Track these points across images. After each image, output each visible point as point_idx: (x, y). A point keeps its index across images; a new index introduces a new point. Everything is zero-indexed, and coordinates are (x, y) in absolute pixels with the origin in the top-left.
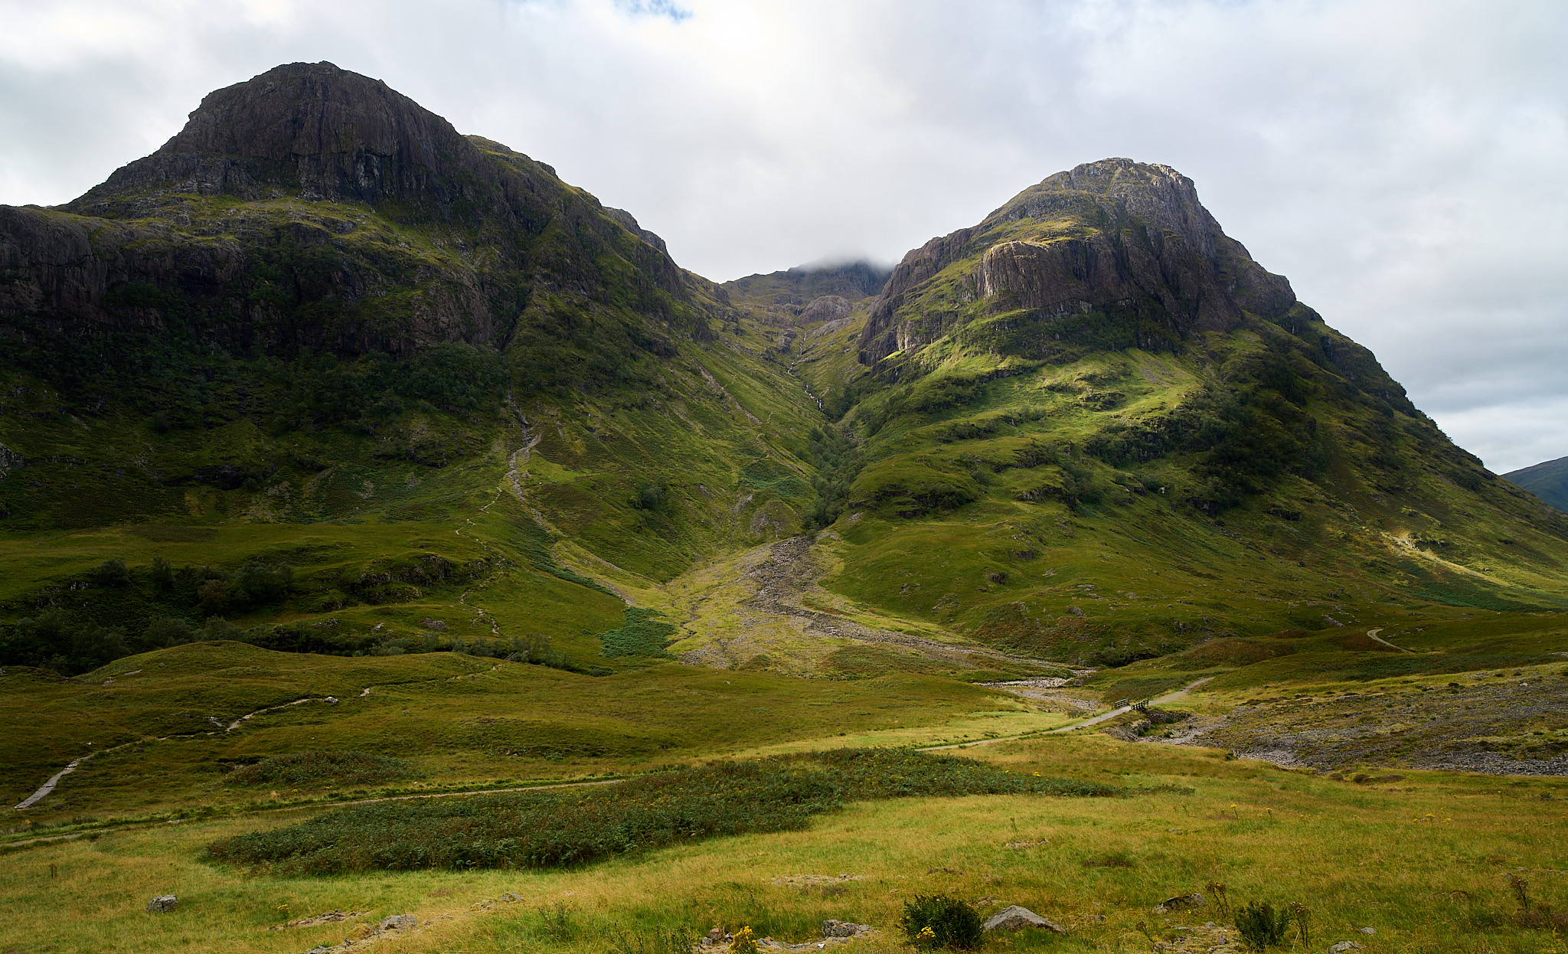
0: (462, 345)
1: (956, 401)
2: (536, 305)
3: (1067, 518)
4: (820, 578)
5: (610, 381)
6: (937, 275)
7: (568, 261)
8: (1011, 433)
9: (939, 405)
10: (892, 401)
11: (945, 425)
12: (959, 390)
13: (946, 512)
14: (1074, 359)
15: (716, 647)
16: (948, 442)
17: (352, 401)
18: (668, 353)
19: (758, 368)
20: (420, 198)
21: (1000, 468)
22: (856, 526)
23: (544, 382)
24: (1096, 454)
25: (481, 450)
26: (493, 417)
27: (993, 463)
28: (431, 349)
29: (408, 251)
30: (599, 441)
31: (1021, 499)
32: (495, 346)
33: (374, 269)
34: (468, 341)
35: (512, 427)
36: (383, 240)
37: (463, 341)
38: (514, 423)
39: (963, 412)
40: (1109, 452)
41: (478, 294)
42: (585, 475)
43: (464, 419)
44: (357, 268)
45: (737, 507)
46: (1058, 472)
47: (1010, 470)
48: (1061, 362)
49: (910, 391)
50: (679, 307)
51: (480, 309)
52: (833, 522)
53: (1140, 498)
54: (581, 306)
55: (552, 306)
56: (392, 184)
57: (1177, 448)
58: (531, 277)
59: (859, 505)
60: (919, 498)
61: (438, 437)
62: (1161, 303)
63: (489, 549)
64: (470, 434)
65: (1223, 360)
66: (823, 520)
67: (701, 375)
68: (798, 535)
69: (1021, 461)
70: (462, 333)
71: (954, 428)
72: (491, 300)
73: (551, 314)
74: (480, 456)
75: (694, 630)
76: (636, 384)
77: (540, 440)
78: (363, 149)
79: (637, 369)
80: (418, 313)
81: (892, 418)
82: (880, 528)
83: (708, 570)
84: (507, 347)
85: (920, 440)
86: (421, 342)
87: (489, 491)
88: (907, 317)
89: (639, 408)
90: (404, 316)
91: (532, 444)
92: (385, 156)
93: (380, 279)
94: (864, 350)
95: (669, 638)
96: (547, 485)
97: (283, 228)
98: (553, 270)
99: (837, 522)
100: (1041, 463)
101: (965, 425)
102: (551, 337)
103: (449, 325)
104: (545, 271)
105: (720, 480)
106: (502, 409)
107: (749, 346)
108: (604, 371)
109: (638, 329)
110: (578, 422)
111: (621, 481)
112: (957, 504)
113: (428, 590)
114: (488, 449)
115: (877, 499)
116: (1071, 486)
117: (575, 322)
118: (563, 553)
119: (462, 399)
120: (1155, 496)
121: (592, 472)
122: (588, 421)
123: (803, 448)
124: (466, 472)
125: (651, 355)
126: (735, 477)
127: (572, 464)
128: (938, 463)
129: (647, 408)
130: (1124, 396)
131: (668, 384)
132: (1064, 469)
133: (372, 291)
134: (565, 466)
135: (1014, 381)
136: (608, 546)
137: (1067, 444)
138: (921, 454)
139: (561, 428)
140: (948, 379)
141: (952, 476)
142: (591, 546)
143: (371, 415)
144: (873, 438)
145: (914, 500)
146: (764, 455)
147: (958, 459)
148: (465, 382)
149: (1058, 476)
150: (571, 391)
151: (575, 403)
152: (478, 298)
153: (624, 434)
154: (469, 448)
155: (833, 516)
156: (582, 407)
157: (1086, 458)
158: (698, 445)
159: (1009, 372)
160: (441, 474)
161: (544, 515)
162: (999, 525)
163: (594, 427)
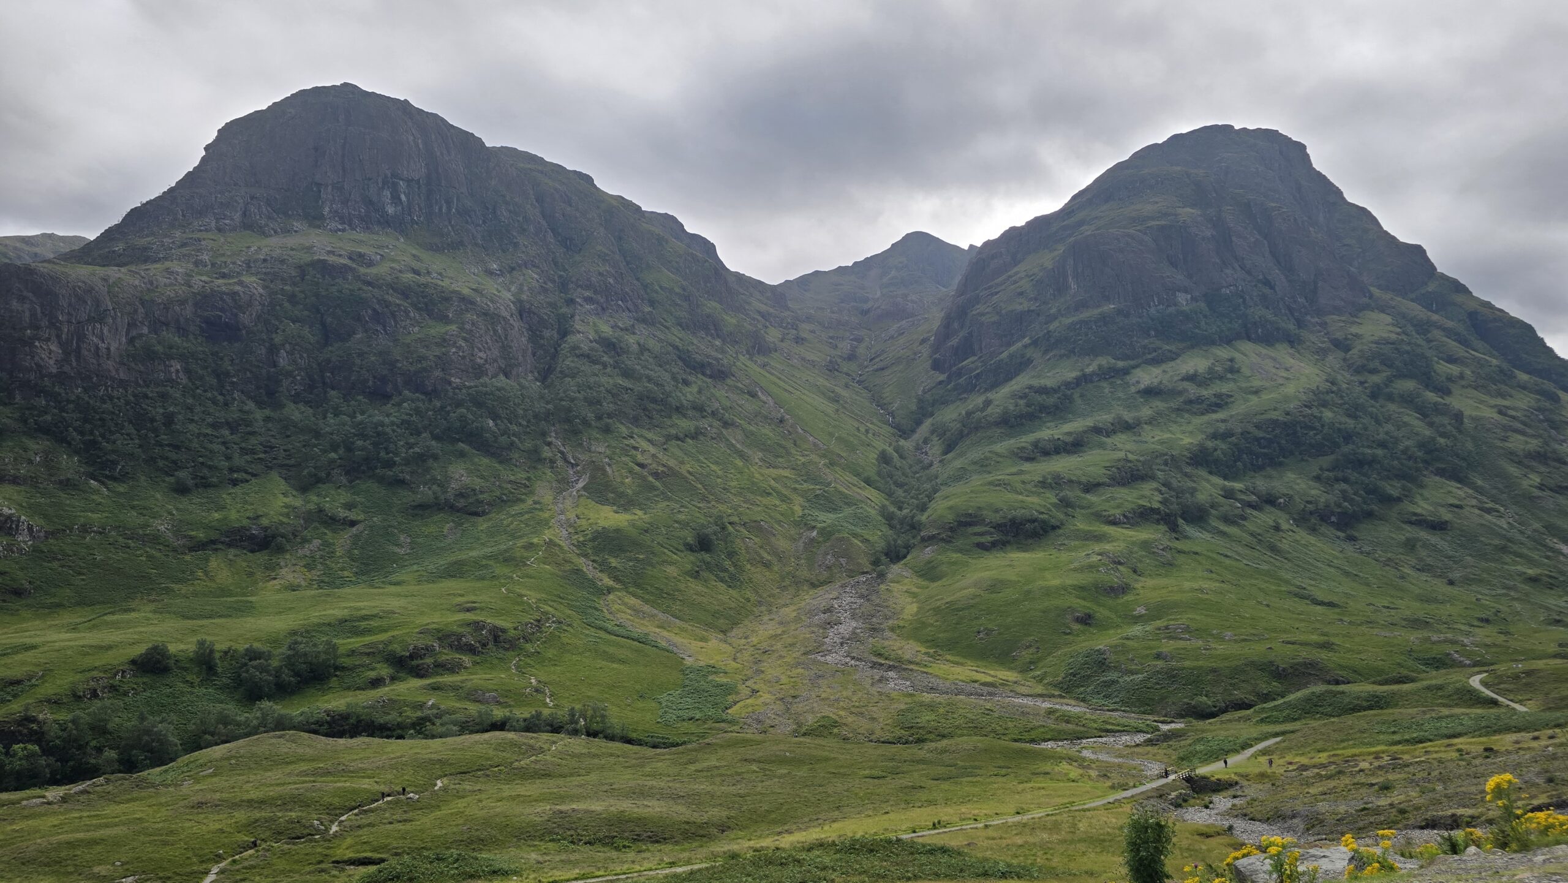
0: (502, 381)
1: (1041, 411)
2: (579, 332)
3: (1165, 542)
4: (891, 622)
5: (661, 410)
6: (1016, 269)
7: (611, 281)
8: (1102, 446)
9: (1021, 416)
10: (969, 414)
11: (1026, 440)
12: (1039, 398)
13: (1030, 541)
14: (1173, 357)
15: (779, 707)
16: (1030, 459)
17: (386, 449)
18: (720, 375)
19: (821, 381)
20: (450, 222)
21: (1090, 487)
22: (929, 562)
23: (591, 416)
24: (1202, 465)
25: (525, 494)
26: (535, 458)
27: (1079, 483)
28: (470, 387)
29: (440, 283)
30: (650, 479)
31: (1114, 523)
32: (537, 379)
33: (406, 304)
34: (507, 376)
35: (557, 466)
36: (417, 272)
37: (502, 377)
38: (560, 463)
39: (1049, 424)
40: (1216, 462)
41: (516, 324)
42: (637, 517)
43: (505, 461)
44: (387, 305)
45: (801, 544)
46: (1156, 489)
47: (1101, 490)
48: (1156, 362)
49: (988, 403)
50: (730, 320)
51: (520, 339)
52: (905, 557)
53: (1255, 513)
54: (627, 330)
55: (596, 332)
56: (420, 209)
57: (1297, 453)
58: (571, 302)
59: (932, 537)
60: (998, 527)
61: (478, 483)
62: (1272, 288)
63: (537, 607)
64: (512, 478)
65: (1347, 349)
66: (895, 555)
67: (759, 398)
68: (867, 573)
69: (1113, 478)
70: (500, 368)
71: (1036, 444)
72: (530, 329)
73: (595, 341)
74: (523, 501)
75: (756, 687)
76: (689, 411)
77: (587, 480)
78: (389, 175)
79: (689, 394)
80: (454, 350)
81: (968, 434)
82: (954, 563)
83: (773, 616)
84: (549, 380)
85: (998, 459)
86: (458, 380)
87: (535, 540)
88: (983, 319)
89: (693, 438)
90: (437, 353)
91: (581, 485)
92: (413, 180)
93: (412, 314)
94: (937, 356)
95: (731, 698)
96: (597, 531)
97: (308, 265)
98: (595, 292)
99: (909, 557)
100: (1137, 479)
101: (1049, 440)
102: (597, 366)
103: (486, 361)
104: (587, 294)
105: (782, 515)
106: (546, 448)
107: (811, 357)
108: (654, 401)
109: (688, 350)
110: (627, 458)
111: (676, 522)
112: (1041, 532)
113: (477, 659)
114: (532, 493)
115: (952, 529)
116: (1172, 504)
117: (621, 348)
118: (617, 606)
119: (503, 440)
120: (1273, 509)
121: (645, 514)
122: (639, 456)
123: (871, 472)
124: (510, 519)
125: (705, 379)
126: (798, 510)
127: (622, 505)
128: (1019, 486)
129: (701, 438)
130: (1231, 396)
131: (723, 409)
132: (1164, 485)
133: (404, 328)
134: (615, 508)
135: (1104, 384)
136: (665, 596)
137: (1166, 454)
138: (1000, 477)
139: (609, 465)
140: (1030, 387)
141: (1034, 499)
142: (647, 597)
143: (407, 462)
144: (950, 456)
145: (992, 530)
146: (829, 484)
147: (1041, 479)
148: (506, 421)
149: (1156, 493)
150: (618, 425)
151: (624, 438)
152: (516, 329)
153: (677, 468)
154: (512, 493)
155: (905, 551)
156: (632, 441)
157: (1188, 470)
158: (757, 475)
159: (1098, 375)
160: (483, 524)
161: (595, 565)
162: (1088, 555)
163: (646, 462)
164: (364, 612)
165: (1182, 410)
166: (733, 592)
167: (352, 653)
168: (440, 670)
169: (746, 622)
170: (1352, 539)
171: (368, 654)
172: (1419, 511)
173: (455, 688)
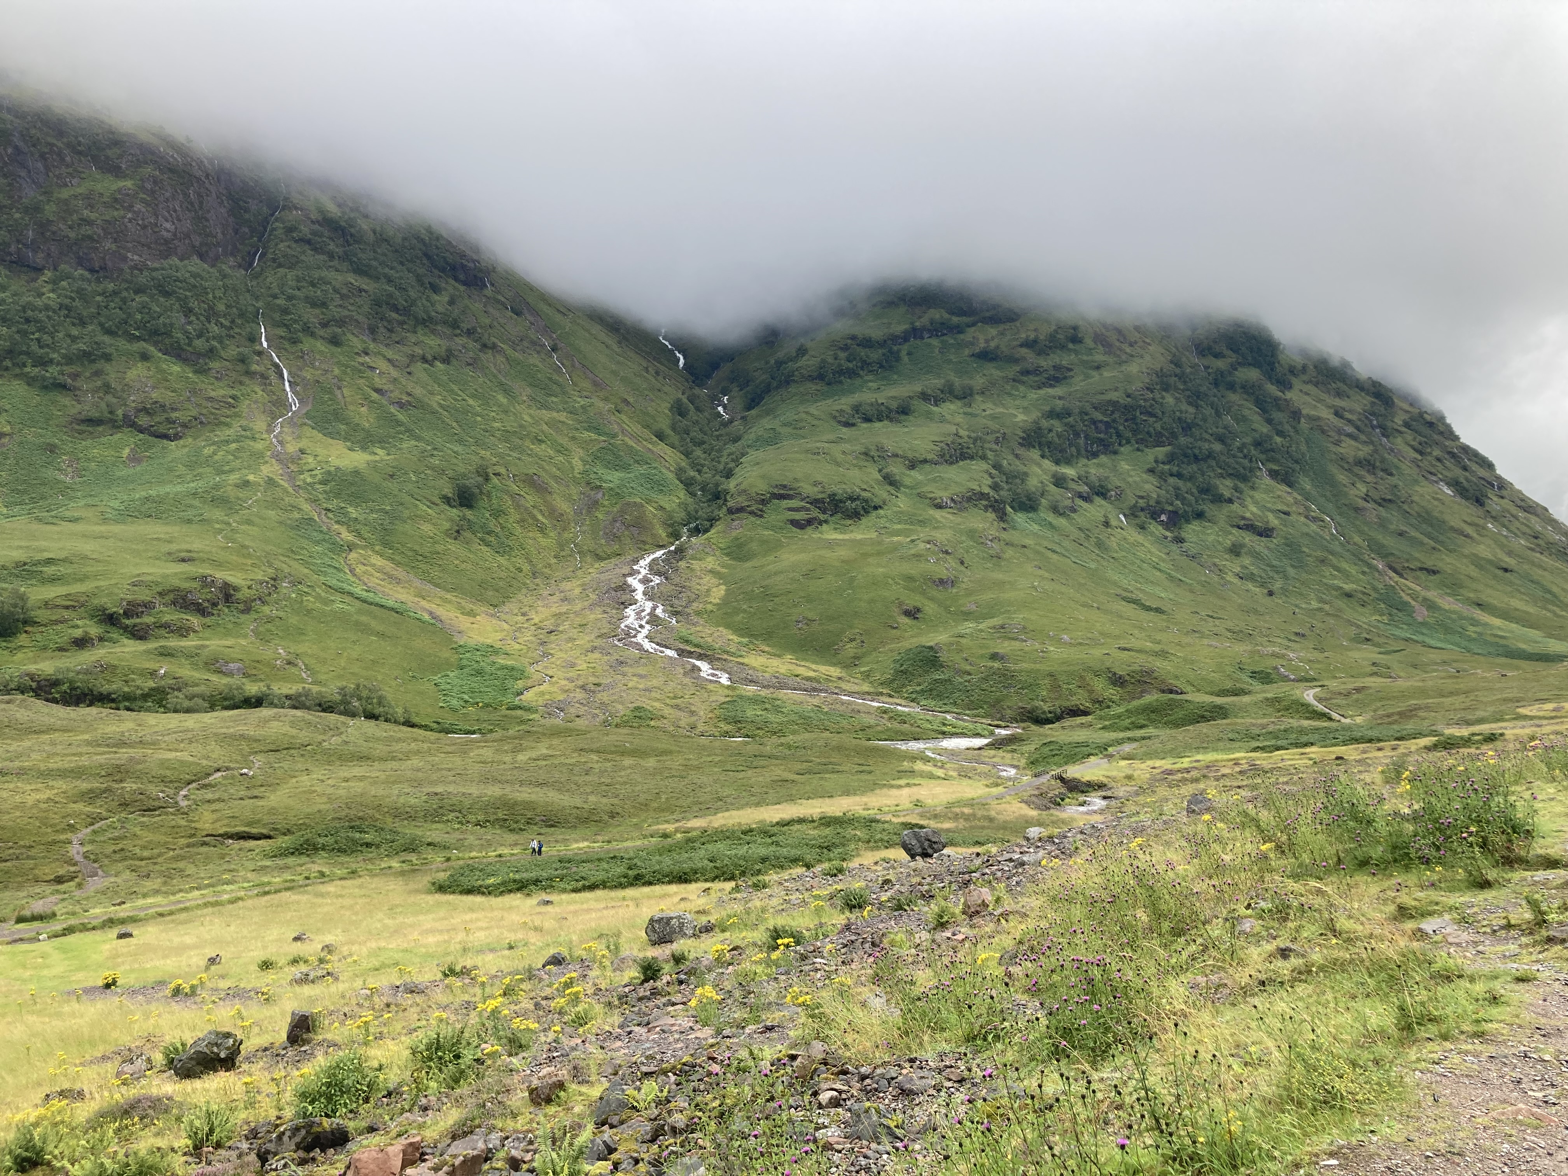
0: (195, 264)
1: (862, 368)
3: (993, 532)
4: (696, 606)
5: (404, 323)
8: (929, 416)
9: (841, 372)
11: (847, 401)
12: (865, 353)
13: (849, 522)
14: (1013, 317)
15: (581, 696)
16: (850, 425)
17: (38, 341)
21: (916, 464)
22: (737, 539)
23: (314, 322)
24: (1034, 447)
25: (230, 417)
26: (242, 371)
27: (905, 458)
28: (154, 270)
30: (393, 410)
31: (939, 507)
32: (240, 266)
33: (59, 144)
34: (203, 259)
35: (270, 384)
37: (195, 259)
38: (275, 380)
39: (870, 384)
40: (1049, 444)
41: (212, 189)
42: (377, 458)
43: (202, 371)
45: (582, 506)
46: (987, 472)
47: (927, 466)
51: (218, 210)
52: (709, 530)
53: (1085, 505)
57: (1133, 442)
59: (741, 510)
60: (815, 503)
61: (167, 397)
64: (213, 394)
66: (697, 527)
67: (525, 317)
68: (663, 546)
69: (940, 456)
70: (194, 247)
71: (857, 408)
72: (230, 197)
74: (228, 425)
75: (546, 673)
76: (439, 328)
77: (311, 405)
79: (438, 304)
80: (130, 215)
81: (777, 387)
82: (766, 543)
83: (553, 592)
85: (815, 422)
86: (136, 257)
87: (251, 478)
89: (443, 362)
90: (107, 218)
93: (68, 159)
95: (521, 684)
96: (329, 473)
99: (713, 531)
100: (965, 459)
101: (871, 404)
102: (322, 257)
103: (175, 235)
105: (558, 469)
108: (395, 308)
110: (362, 381)
111: (429, 468)
112: (862, 512)
113: (208, 620)
114: (237, 415)
115: (763, 502)
116: (1002, 489)
117: (352, 235)
118: (363, 568)
119: (199, 343)
120: (1103, 502)
121: (388, 454)
122: (377, 380)
123: (664, 424)
124: (212, 448)
125: (457, 285)
126: (578, 465)
127: (358, 442)
128: (840, 457)
129: (454, 362)
130: (1070, 370)
131: (481, 327)
132: (994, 467)
133: (59, 177)
134: (348, 444)
135: (935, 342)
136: (420, 558)
137: (998, 432)
138: (818, 445)
139: (339, 388)
140: (853, 338)
141: (855, 473)
142: (398, 558)
143: (69, 360)
144: (753, 412)
145: (808, 506)
146: (614, 436)
147: (863, 450)
148: (202, 318)
149: (986, 476)
150: (350, 337)
151: (357, 354)
152: (214, 195)
153: (426, 400)
154: (213, 414)
155: (708, 523)
156: (367, 359)
157: (1020, 451)
158: (526, 418)
159: (929, 331)
160: (176, 450)
161: (330, 515)
162: (913, 541)
163: (386, 387)
164: (47, 555)
165: (1019, 382)
166: (501, 560)
167: (46, 604)
168: (163, 632)
169: (520, 597)
170: (1179, 540)
171: (67, 607)
172: (1248, 515)
173: (191, 656)
